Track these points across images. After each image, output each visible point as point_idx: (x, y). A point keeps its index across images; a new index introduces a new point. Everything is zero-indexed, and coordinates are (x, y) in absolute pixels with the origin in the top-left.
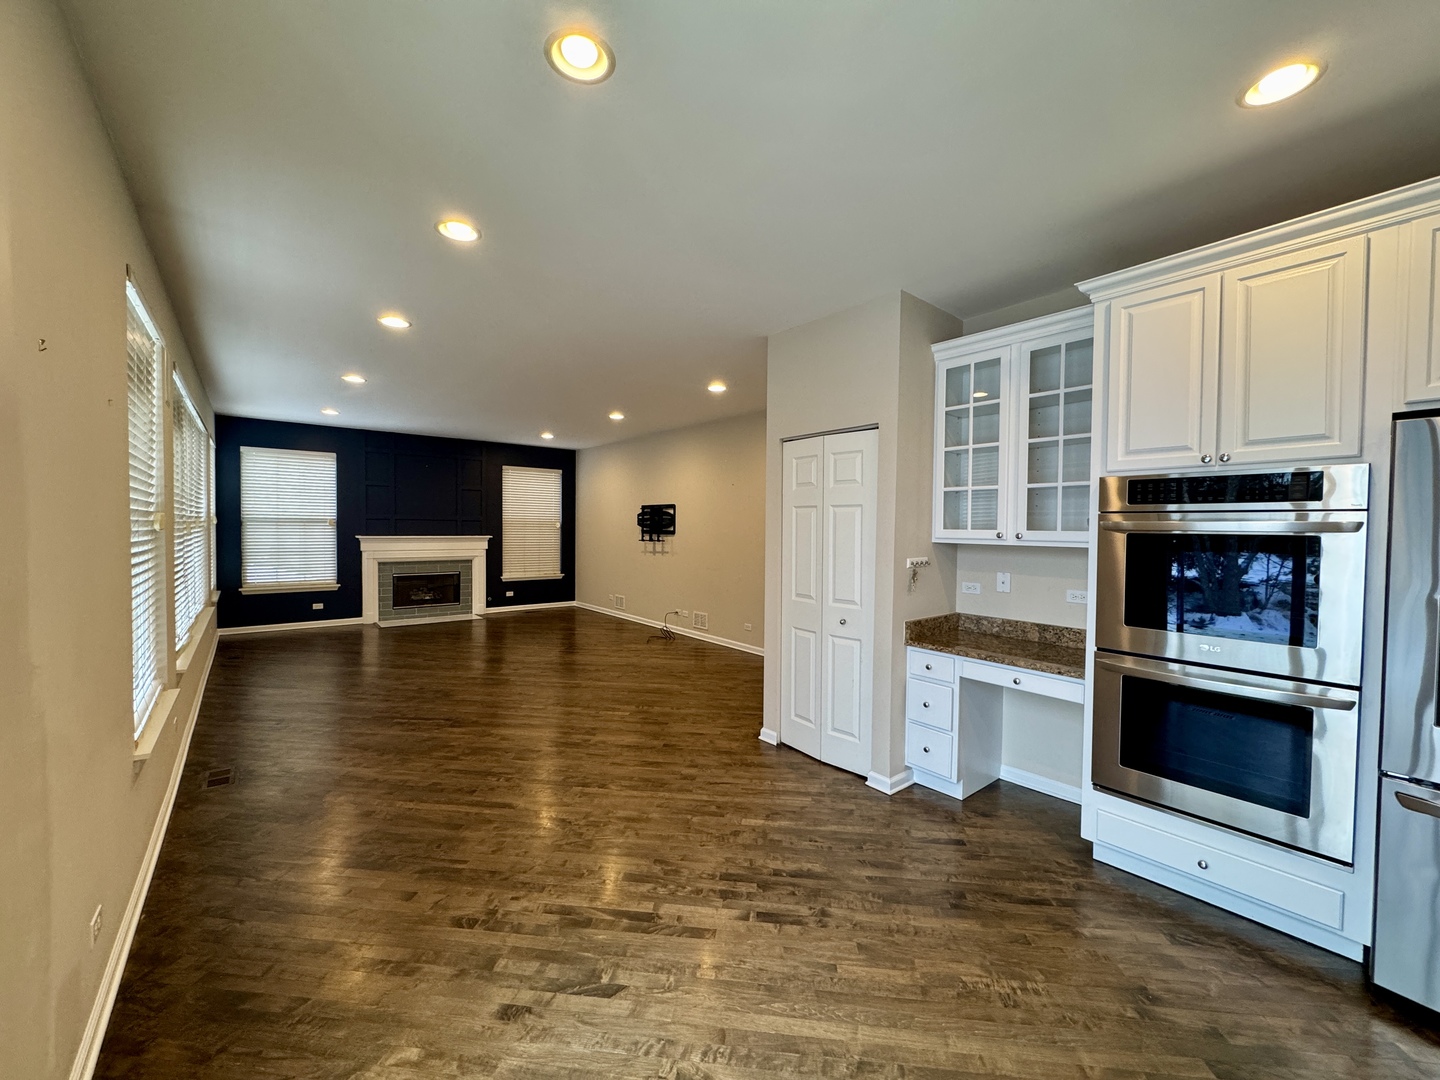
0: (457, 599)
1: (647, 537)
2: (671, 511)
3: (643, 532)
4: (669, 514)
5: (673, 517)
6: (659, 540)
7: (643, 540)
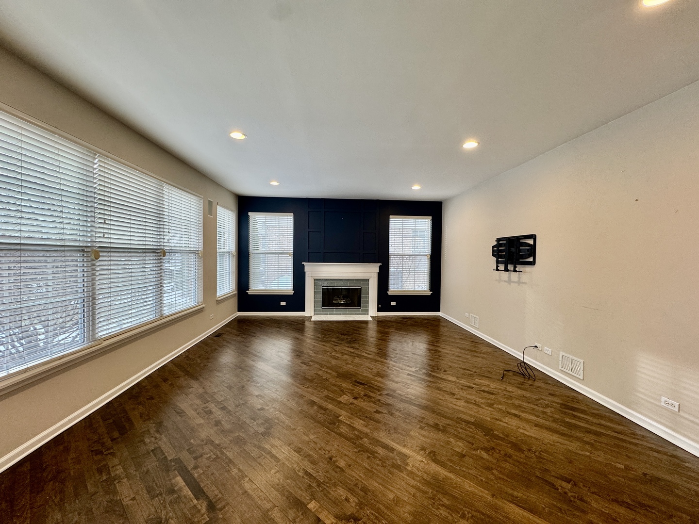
0: (359, 305)
1: (502, 267)
2: (531, 242)
3: (498, 262)
4: (529, 245)
5: (533, 248)
6: (515, 271)
7: (497, 270)
